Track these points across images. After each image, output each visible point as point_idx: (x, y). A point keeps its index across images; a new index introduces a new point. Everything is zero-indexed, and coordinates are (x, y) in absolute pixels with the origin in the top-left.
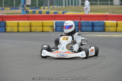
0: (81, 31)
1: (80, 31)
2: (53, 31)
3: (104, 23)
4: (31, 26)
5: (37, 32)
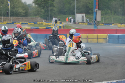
2: (107, 43)
4: (87, 38)
5: (92, 43)
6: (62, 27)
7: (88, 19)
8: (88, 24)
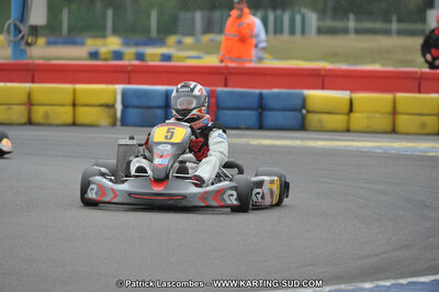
2: (114, 124)
3: (304, 99)
4: (30, 103)
5: (50, 125)
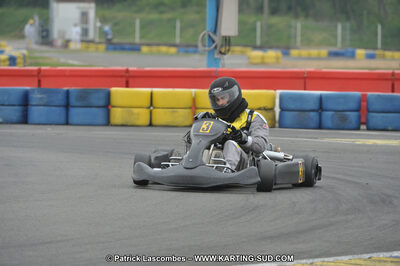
0: (368, 129)
1: (363, 127)
2: (273, 126)
6: (19, 61)
7: (107, 28)
8: (107, 49)
